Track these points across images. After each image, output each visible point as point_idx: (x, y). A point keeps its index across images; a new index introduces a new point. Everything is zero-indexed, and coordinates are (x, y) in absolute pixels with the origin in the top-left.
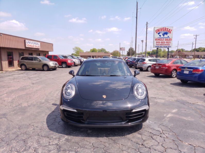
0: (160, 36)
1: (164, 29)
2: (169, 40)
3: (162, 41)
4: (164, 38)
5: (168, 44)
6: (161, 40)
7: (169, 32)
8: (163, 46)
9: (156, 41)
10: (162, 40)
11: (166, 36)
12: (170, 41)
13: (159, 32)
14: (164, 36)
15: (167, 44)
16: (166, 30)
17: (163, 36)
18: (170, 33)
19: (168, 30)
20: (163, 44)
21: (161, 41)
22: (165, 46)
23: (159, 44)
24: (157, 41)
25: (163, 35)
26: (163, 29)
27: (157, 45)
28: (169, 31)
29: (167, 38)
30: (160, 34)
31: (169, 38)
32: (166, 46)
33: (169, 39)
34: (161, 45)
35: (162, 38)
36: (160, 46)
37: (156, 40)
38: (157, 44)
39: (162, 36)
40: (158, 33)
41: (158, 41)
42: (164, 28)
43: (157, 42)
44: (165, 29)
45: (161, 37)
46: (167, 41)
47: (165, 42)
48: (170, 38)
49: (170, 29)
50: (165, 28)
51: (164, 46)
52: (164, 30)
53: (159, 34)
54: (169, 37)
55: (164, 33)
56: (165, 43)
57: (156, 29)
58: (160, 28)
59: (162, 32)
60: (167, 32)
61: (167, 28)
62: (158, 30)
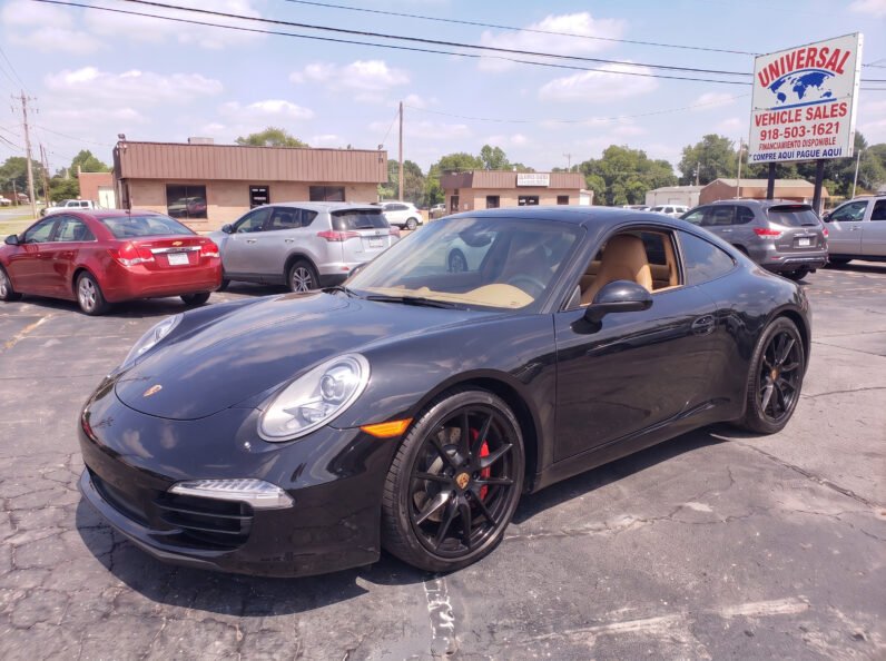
0: (782, 97)
1: (805, 55)
2: (828, 112)
3: (792, 125)
4: (805, 109)
5: (824, 136)
6: (785, 117)
7: (834, 65)
8: (795, 150)
9: (762, 128)
10: (793, 117)
11: (812, 93)
12: (833, 121)
13: (776, 79)
14: (801, 96)
15: (817, 137)
16: (813, 58)
17: (796, 93)
18: (840, 71)
19: (828, 57)
20: (798, 138)
21: (787, 125)
22: (805, 149)
23: (773, 141)
24: (767, 128)
25: (800, 90)
26: (800, 59)
27: (765, 147)
28: (830, 63)
29: (822, 105)
30: (781, 89)
31: (829, 105)
32: (814, 148)
33: (833, 110)
34: (783, 145)
35: (793, 110)
36: (777, 151)
37: (758, 124)
38: (767, 141)
39: (793, 98)
40: (771, 83)
41: (772, 127)
42: (803, 51)
43: (764, 135)
44: (809, 57)
45: (787, 103)
46: (818, 121)
47: (809, 125)
48: (839, 102)
49: (837, 52)
50: (810, 50)
51: (801, 149)
52: (802, 62)
53: (774, 87)
54: (828, 94)
55: (802, 79)
56: (809, 136)
57: (764, 63)
58: (784, 55)
59: (793, 76)
60: (823, 68)
61: (819, 48)
62: (771, 66)
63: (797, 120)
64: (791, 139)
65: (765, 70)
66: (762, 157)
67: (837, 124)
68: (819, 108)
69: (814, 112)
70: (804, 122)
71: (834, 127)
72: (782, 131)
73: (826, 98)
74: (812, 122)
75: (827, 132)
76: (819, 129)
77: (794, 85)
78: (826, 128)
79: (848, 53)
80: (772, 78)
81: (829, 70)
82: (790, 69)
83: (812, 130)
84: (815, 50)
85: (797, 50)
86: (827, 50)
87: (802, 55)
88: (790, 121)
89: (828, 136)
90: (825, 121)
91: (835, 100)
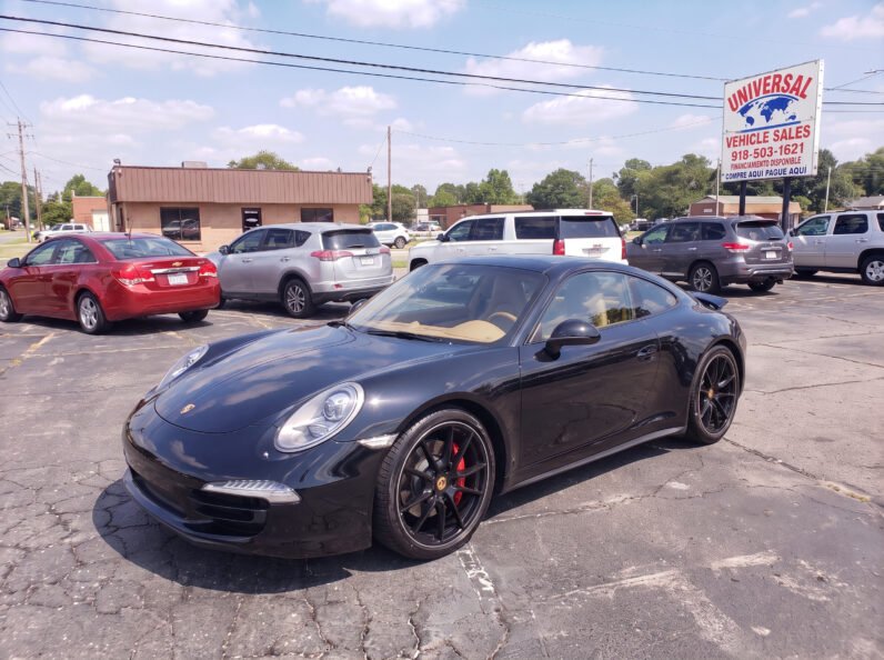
0: (750, 120)
1: (770, 81)
2: (793, 134)
3: (760, 146)
4: (772, 131)
5: (791, 156)
6: (754, 139)
7: (797, 90)
8: (764, 169)
9: (732, 149)
10: (761, 139)
11: (779, 116)
12: (798, 141)
13: (744, 104)
14: (768, 119)
15: (784, 156)
16: (778, 84)
17: (764, 117)
18: (803, 96)
19: (792, 83)
20: (766, 158)
21: (756, 146)
22: (773, 168)
23: (743, 161)
24: (738, 149)
25: (767, 114)
26: (766, 85)
27: (736, 167)
28: (794, 89)
29: (787, 128)
30: (749, 114)
31: (794, 127)
32: (781, 167)
33: (798, 132)
34: (754, 165)
35: (761, 132)
36: (748, 171)
37: (729, 146)
38: (738, 162)
39: (760, 121)
40: (740, 107)
41: (743, 148)
42: (769, 77)
43: (734, 156)
44: (774, 83)
45: (755, 126)
46: (784, 142)
47: (776, 146)
48: (802, 124)
49: (800, 78)
50: (776, 76)
51: (770, 168)
52: (768, 88)
53: (743, 111)
56: (776, 156)
57: (733, 89)
58: (751, 81)
59: (761, 101)
60: (787, 94)
61: (784, 74)
62: (739, 92)
63: (765, 141)
64: (760, 159)
65: (734, 96)
66: (734, 176)
67: (802, 145)
68: (784, 131)
69: (780, 134)
70: (771, 143)
71: (799, 148)
72: (751, 151)
73: (791, 121)
74: (779, 143)
75: (793, 152)
76: (786, 150)
77: (761, 109)
78: (792, 149)
79: (810, 80)
80: (741, 103)
81: (793, 94)
82: (757, 94)
83: (779, 151)
84: (780, 76)
85: (763, 77)
86: (790, 76)
87: (768, 81)
88: (759, 142)
89: (794, 156)
90: (791, 142)
91: (799, 122)
